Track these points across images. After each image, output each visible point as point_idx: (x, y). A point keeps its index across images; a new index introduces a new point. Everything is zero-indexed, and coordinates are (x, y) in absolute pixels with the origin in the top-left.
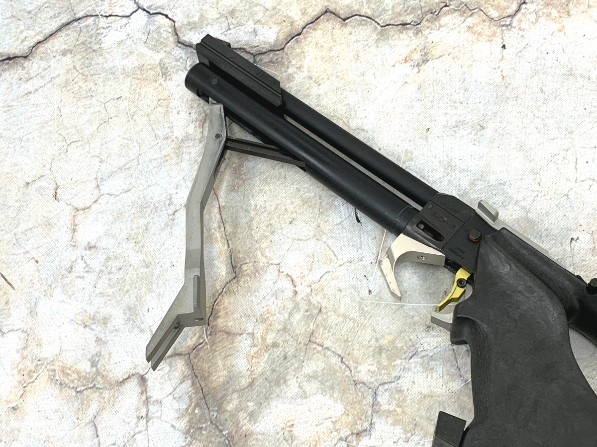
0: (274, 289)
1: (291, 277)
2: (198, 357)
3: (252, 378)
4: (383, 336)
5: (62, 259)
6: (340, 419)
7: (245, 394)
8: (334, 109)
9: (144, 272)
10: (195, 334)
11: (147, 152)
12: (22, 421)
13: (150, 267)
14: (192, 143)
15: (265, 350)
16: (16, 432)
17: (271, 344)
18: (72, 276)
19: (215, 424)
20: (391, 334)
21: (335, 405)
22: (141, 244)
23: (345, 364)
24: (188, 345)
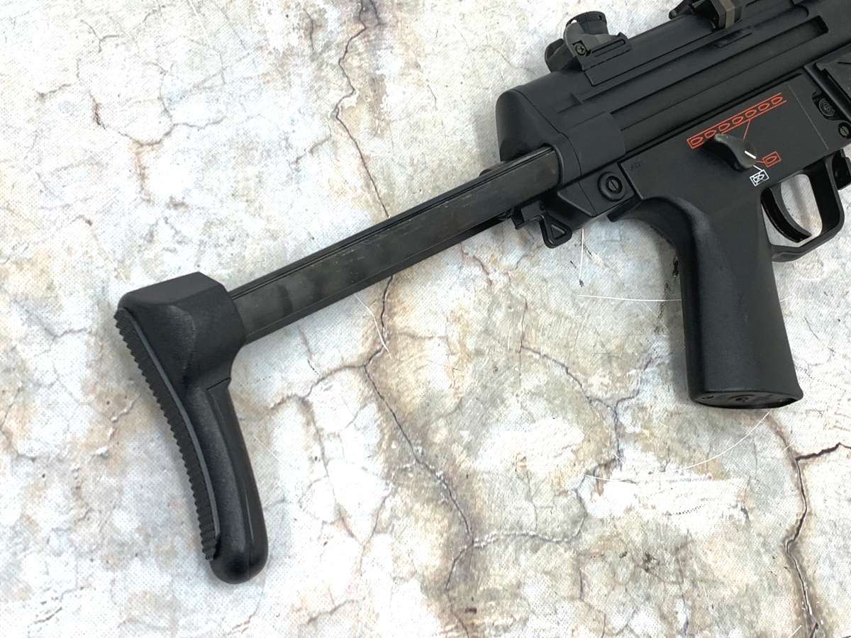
0: (462, 276)
1: (480, 261)
2: (378, 369)
3: (458, 398)
4: (609, 340)
5: (132, 221)
6: (582, 447)
7: (455, 420)
8: (487, 37)
9: (272, 247)
10: (367, 338)
11: (234, 67)
12: (123, 476)
13: (279, 239)
14: (300, 61)
15: (468, 360)
16: (116, 494)
17: (473, 352)
18: (156, 249)
19: (423, 463)
20: (617, 337)
21: (571, 429)
22: (257, 204)
23: (572, 376)
24: (359, 353)
